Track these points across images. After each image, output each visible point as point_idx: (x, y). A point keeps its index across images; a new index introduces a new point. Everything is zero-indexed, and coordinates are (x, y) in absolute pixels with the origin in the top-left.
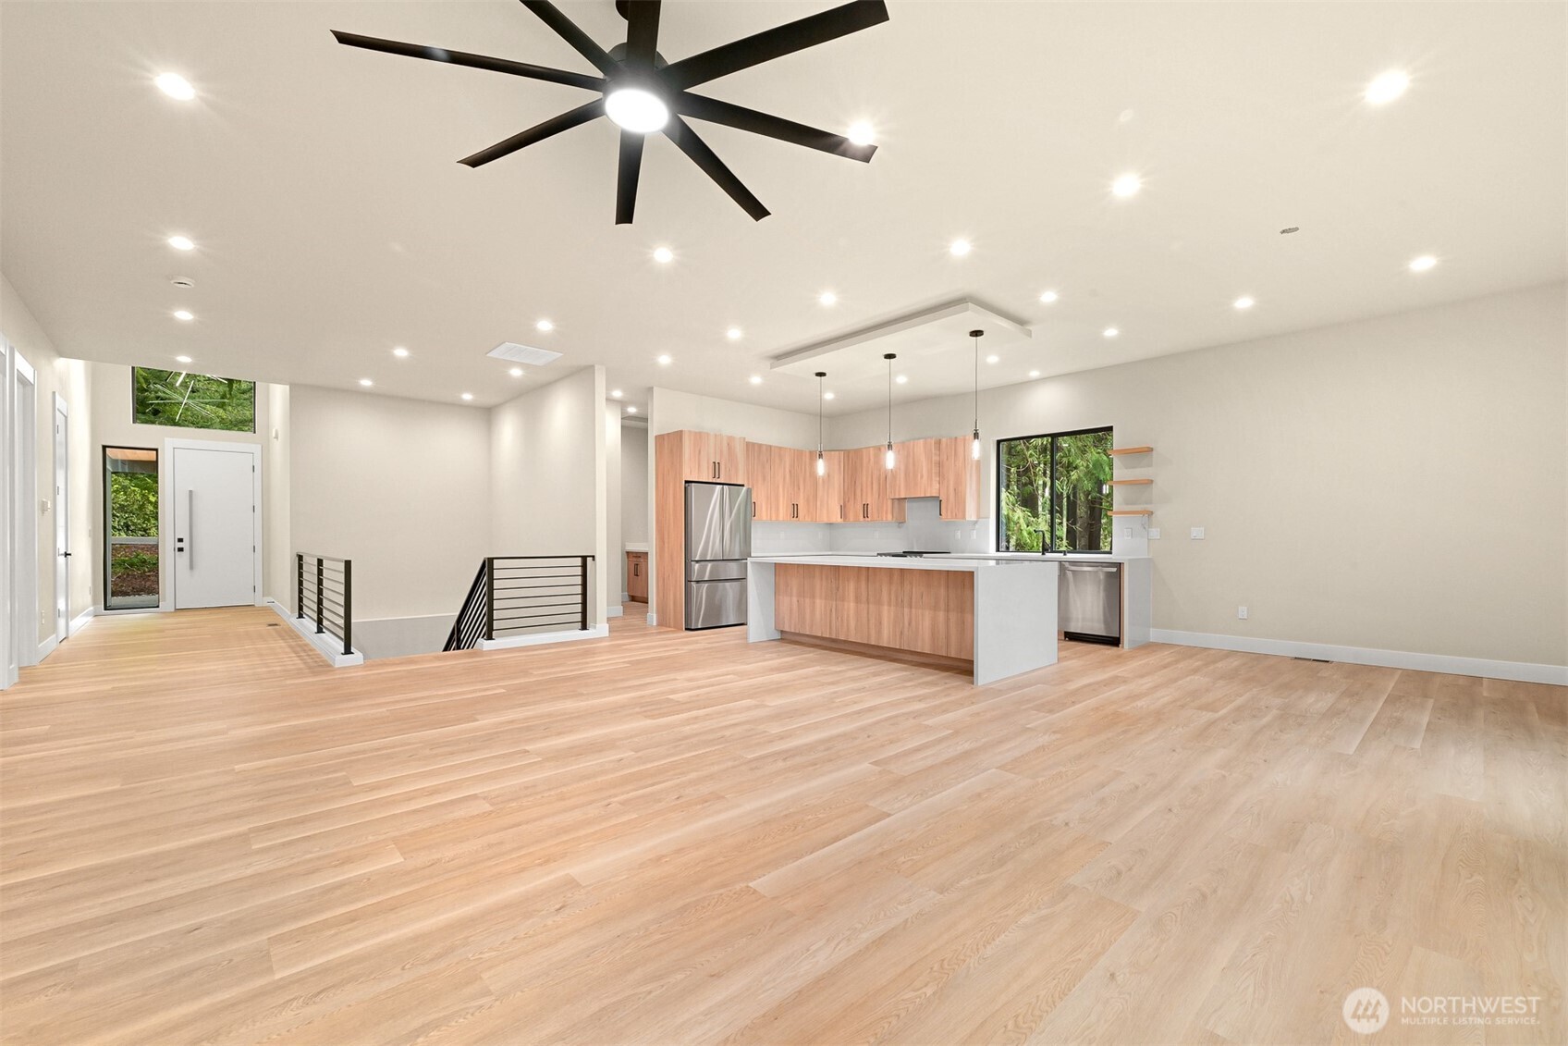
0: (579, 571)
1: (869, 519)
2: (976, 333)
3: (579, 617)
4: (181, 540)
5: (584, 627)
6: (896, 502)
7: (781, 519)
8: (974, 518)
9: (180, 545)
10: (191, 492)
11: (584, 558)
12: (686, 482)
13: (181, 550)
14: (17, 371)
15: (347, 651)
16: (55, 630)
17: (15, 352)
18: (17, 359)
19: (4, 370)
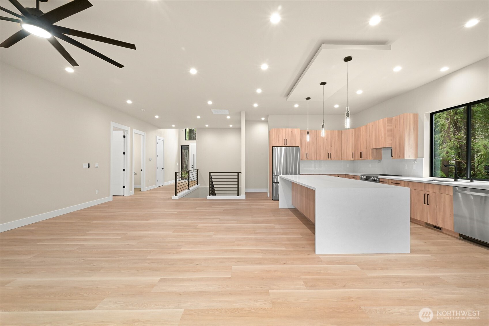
0: (237, 177)
1: (363, 159)
2: (348, 59)
3: (237, 192)
4: (192, 165)
5: (238, 195)
6: (375, 150)
7: (322, 159)
8: (412, 157)
9: (192, 166)
10: (194, 155)
11: (238, 173)
12: (273, 147)
13: (192, 167)
14: (134, 133)
15: (176, 195)
16: (156, 184)
17: (133, 129)
18: (135, 131)
19: (127, 133)
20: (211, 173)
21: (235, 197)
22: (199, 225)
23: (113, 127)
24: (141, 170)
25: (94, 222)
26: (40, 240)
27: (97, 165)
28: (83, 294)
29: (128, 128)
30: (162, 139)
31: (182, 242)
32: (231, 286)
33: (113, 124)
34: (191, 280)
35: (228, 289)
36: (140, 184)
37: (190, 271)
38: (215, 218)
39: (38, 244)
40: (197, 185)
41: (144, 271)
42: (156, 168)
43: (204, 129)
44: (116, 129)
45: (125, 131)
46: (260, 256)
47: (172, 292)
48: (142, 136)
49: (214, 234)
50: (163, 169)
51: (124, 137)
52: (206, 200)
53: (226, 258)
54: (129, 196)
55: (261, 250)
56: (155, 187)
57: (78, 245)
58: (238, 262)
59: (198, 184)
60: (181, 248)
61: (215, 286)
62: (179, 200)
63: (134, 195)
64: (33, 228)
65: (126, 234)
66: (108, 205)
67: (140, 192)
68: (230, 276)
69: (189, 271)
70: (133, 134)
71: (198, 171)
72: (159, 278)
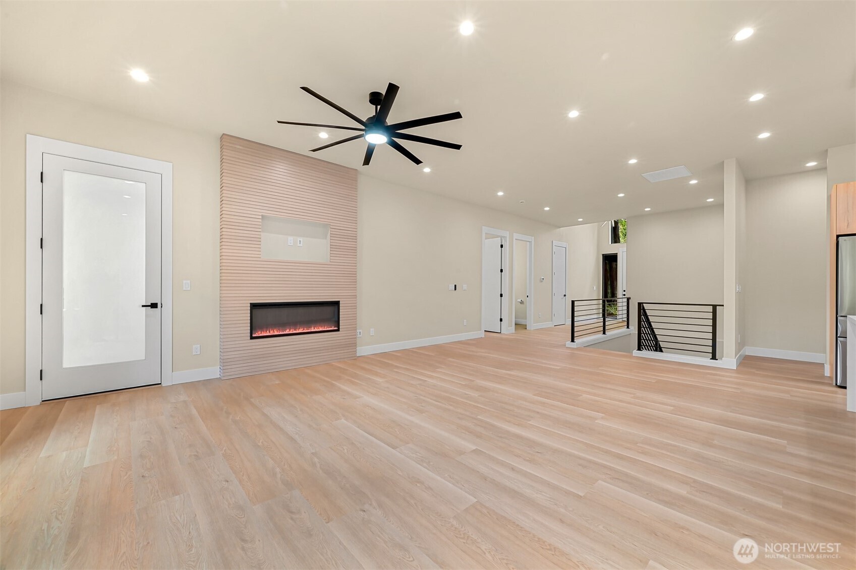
3: (709, 350)
4: (624, 291)
5: (714, 357)
9: (624, 293)
12: (839, 235)
13: (624, 295)
14: (516, 239)
15: (573, 340)
16: (552, 321)
17: (514, 234)
18: (516, 236)
19: (506, 241)
20: (644, 304)
21: (706, 361)
22: (584, 395)
23: (486, 233)
24: (528, 296)
25: (450, 359)
26: (397, 367)
27: (465, 287)
28: (396, 430)
29: (507, 234)
30: (564, 244)
31: (538, 413)
32: (571, 509)
33: (485, 229)
34: (513, 469)
35: (563, 510)
36: (526, 319)
37: (520, 457)
38: (626, 392)
39: (395, 370)
40: (628, 327)
41: (464, 431)
42: (552, 294)
43: (641, 217)
44: (490, 236)
45: (501, 237)
46: (683, 491)
47: (478, 472)
48: (528, 243)
49: (602, 418)
50: (565, 296)
51: (502, 246)
52: (631, 357)
53: (595, 463)
54: (507, 335)
55: (695, 481)
56: (550, 325)
57: (420, 379)
58: (618, 479)
59: (630, 327)
60: (530, 421)
61: (543, 495)
62: (577, 349)
63: (515, 333)
64: (399, 355)
65: (473, 381)
66: (477, 342)
67: (525, 331)
68: (581, 494)
69: (518, 456)
70: (514, 240)
71: (630, 300)
72: (474, 448)
